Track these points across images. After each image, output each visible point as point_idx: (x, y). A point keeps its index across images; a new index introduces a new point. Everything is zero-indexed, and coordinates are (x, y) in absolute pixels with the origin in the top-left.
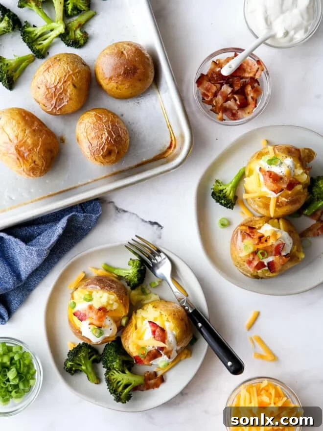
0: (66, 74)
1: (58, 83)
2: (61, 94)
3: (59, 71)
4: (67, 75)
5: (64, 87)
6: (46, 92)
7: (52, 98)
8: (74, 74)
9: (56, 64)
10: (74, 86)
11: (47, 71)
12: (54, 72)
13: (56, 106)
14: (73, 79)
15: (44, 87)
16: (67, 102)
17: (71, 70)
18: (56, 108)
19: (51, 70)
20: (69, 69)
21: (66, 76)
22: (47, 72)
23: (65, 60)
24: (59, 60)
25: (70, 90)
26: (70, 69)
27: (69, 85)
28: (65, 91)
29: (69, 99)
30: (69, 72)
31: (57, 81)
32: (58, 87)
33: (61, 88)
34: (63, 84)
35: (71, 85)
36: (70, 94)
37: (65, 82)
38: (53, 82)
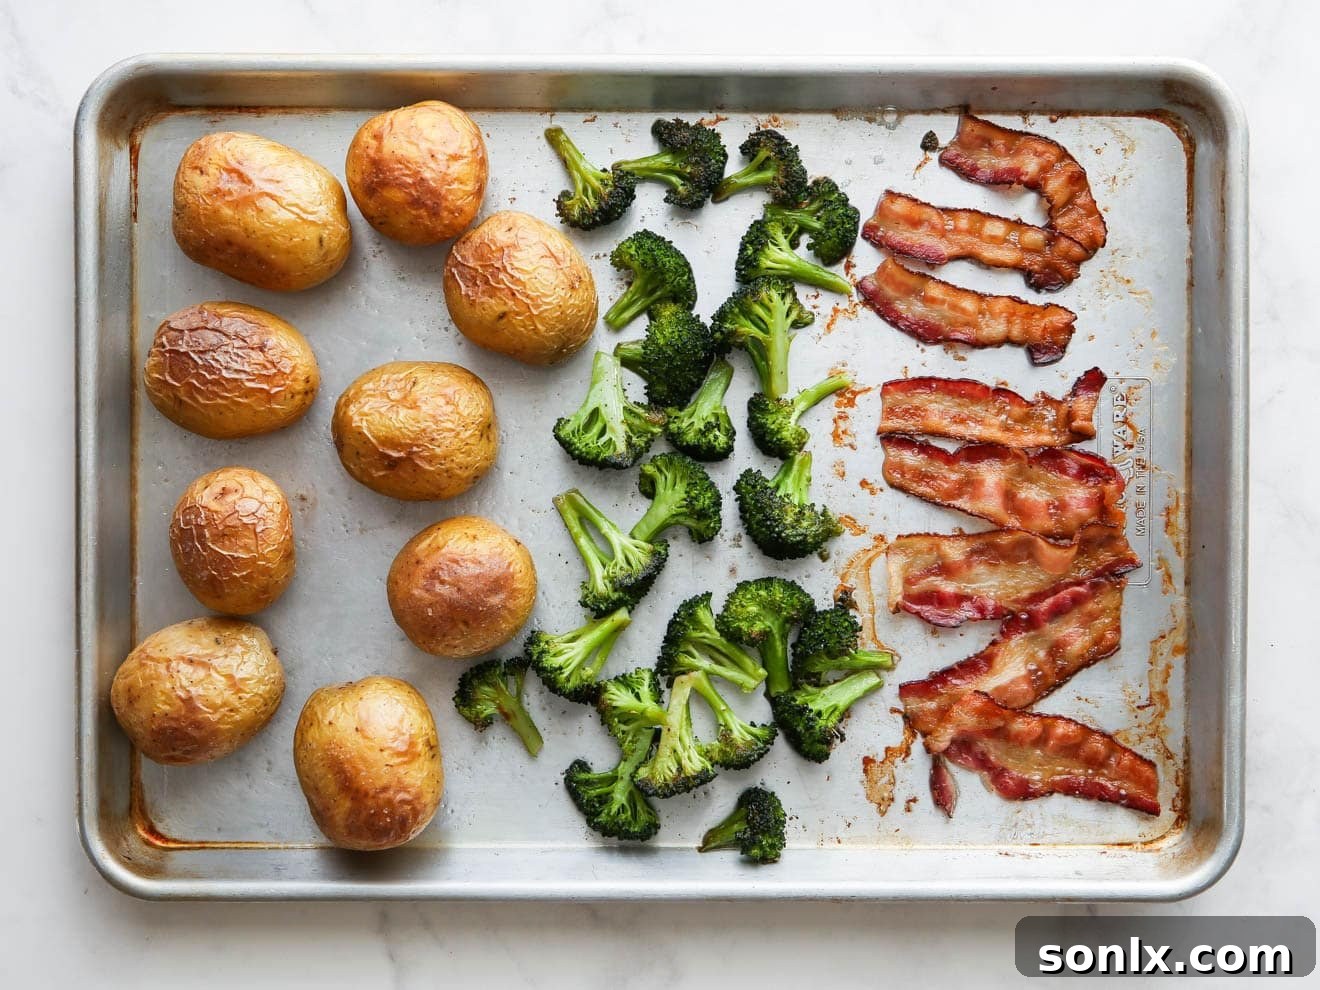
0: (532, 299)
1: (512, 277)
2: (487, 282)
3: (540, 281)
4: (528, 301)
5: (499, 289)
6: (495, 244)
7: (481, 257)
8: (532, 316)
9: (562, 277)
10: (503, 316)
11: (548, 254)
12: (541, 270)
13: (460, 268)
14: (518, 314)
15: (510, 241)
16: (467, 295)
17: (541, 312)
18: (456, 267)
19: (549, 262)
20: (545, 307)
21: (528, 297)
22: (544, 252)
23: (571, 301)
24: (573, 288)
25: (495, 306)
26: (546, 310)
27: (505, 304)
28: (492, 292)
29: (473, 300)
30: (538, 307)
31: (517, 274)
32: (502, 276)
33: (498, 283)
34: (509, 288)
35: (504, 309)
36: (483, 303)
37: (514, 294)
38: (516, 264)
